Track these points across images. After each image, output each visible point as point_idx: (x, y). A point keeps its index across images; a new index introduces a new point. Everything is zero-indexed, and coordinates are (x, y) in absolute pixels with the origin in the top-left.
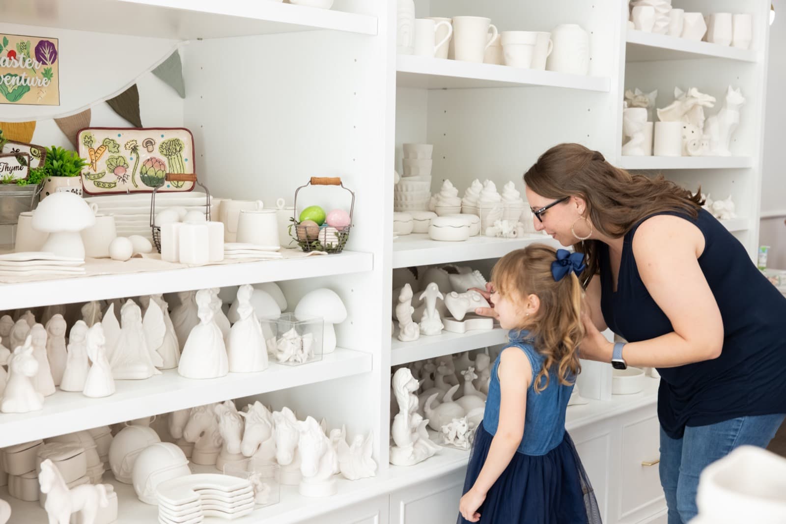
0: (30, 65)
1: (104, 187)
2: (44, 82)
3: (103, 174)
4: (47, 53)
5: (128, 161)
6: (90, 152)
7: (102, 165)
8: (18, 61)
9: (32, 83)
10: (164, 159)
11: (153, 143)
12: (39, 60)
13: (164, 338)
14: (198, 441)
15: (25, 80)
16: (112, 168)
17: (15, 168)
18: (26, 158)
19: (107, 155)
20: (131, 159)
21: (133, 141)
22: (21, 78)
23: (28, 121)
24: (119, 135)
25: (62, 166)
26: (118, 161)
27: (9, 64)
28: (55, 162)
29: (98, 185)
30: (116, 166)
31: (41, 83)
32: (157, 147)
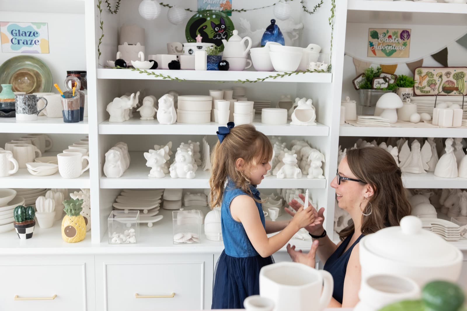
0: (397, 41)
1: (424, 93)
2: (403, 48)
3: (425, 87)
4: (405, 35)
5: (437, 82)
6: (420, 77)
7: (425, 83)
8: (392, 39)
9: (398, 49)
10: (455, 81)
11: (450, 73)
12: (401, 38)
13: (431, 158)
14: (451, 207)
15: (395, 47)
16: (429, 84)
17: (383, 83)
18: (388, 79)
19: (427, 79)
20: (439, 81)
21: (440, 73)
22: (393, 47)
23: (394, 64)
24: (434, 70)
25: (405, 83)
26: (432, 81)
27: (389, 40)
28: (402, 82)
29: (422, 92)
30: (431, 84)
31: (401, 48)
32: (452, 75)
